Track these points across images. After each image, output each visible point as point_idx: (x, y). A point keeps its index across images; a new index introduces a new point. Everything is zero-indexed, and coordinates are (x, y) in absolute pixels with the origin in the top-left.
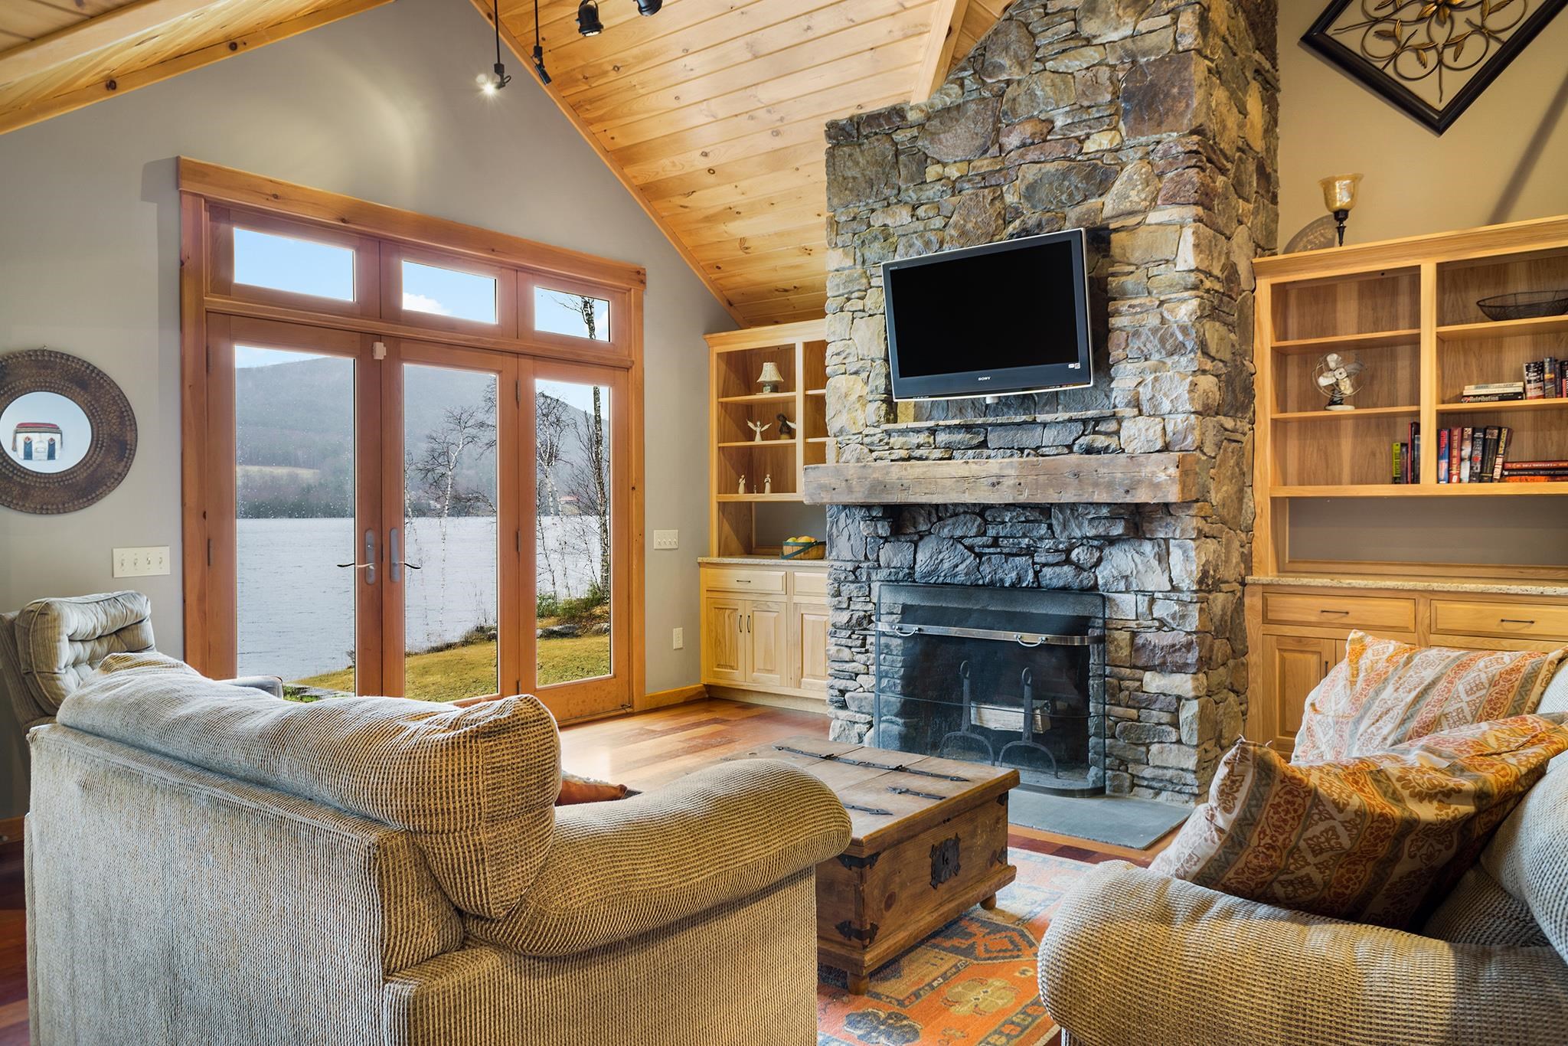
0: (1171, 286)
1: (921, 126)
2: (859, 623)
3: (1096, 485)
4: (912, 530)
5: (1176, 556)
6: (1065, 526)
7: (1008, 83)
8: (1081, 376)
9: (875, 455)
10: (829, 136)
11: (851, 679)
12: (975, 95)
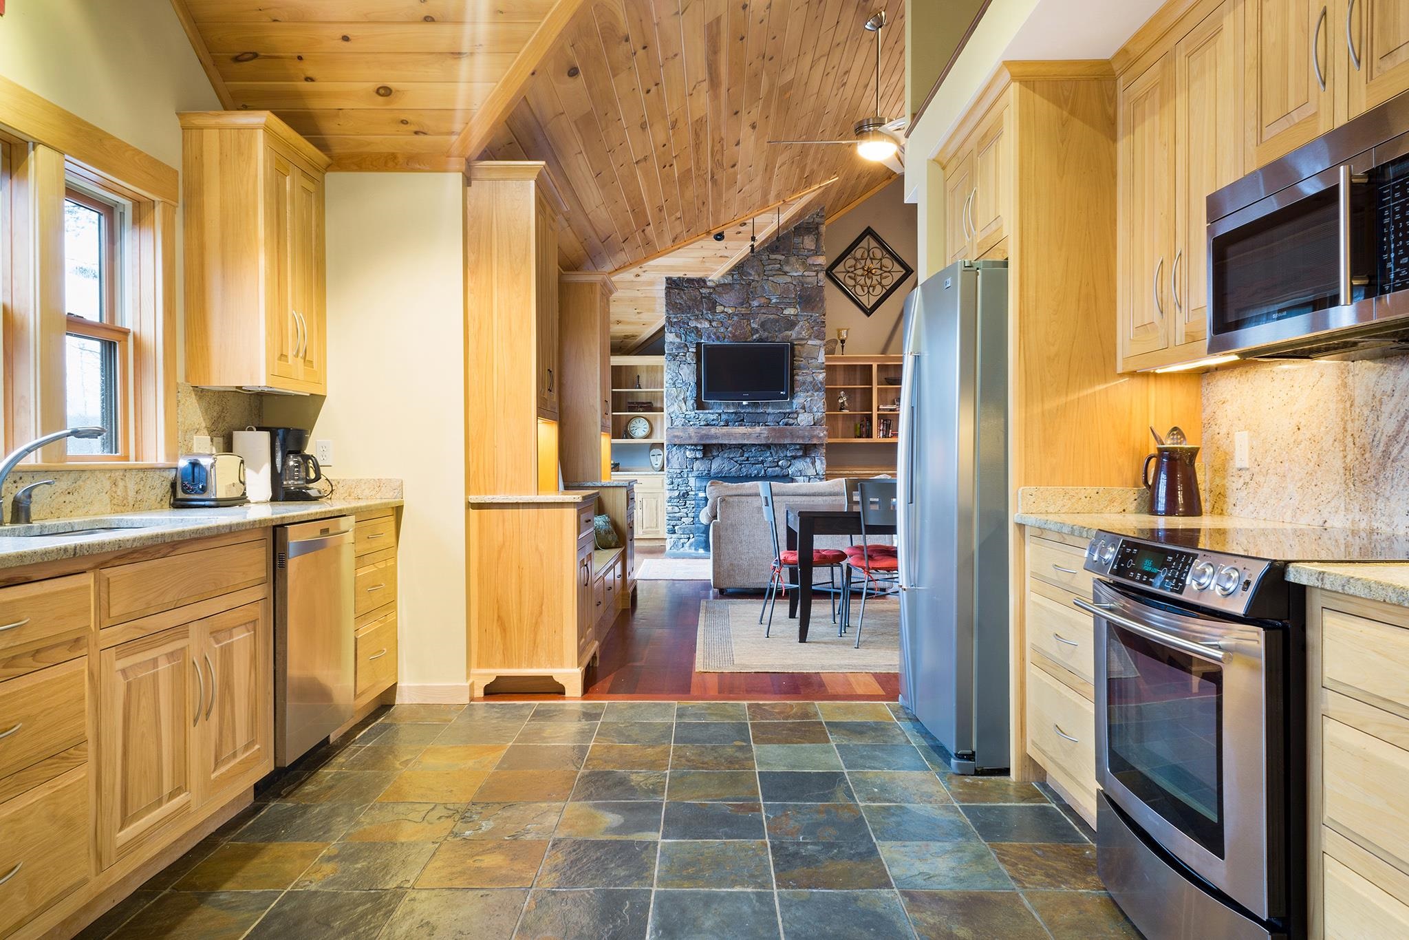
0: (817, 367)
1: (714, 288)
2: (683, 495)
3: (798, 437)
4: (710, 455)
5: (818, 463)
6: (777, 453)
7: (753, 281)
8: (785, 397)
9: (691, 423)
10: (667, 283)
11: (678, 520)
12: (739, 282)
